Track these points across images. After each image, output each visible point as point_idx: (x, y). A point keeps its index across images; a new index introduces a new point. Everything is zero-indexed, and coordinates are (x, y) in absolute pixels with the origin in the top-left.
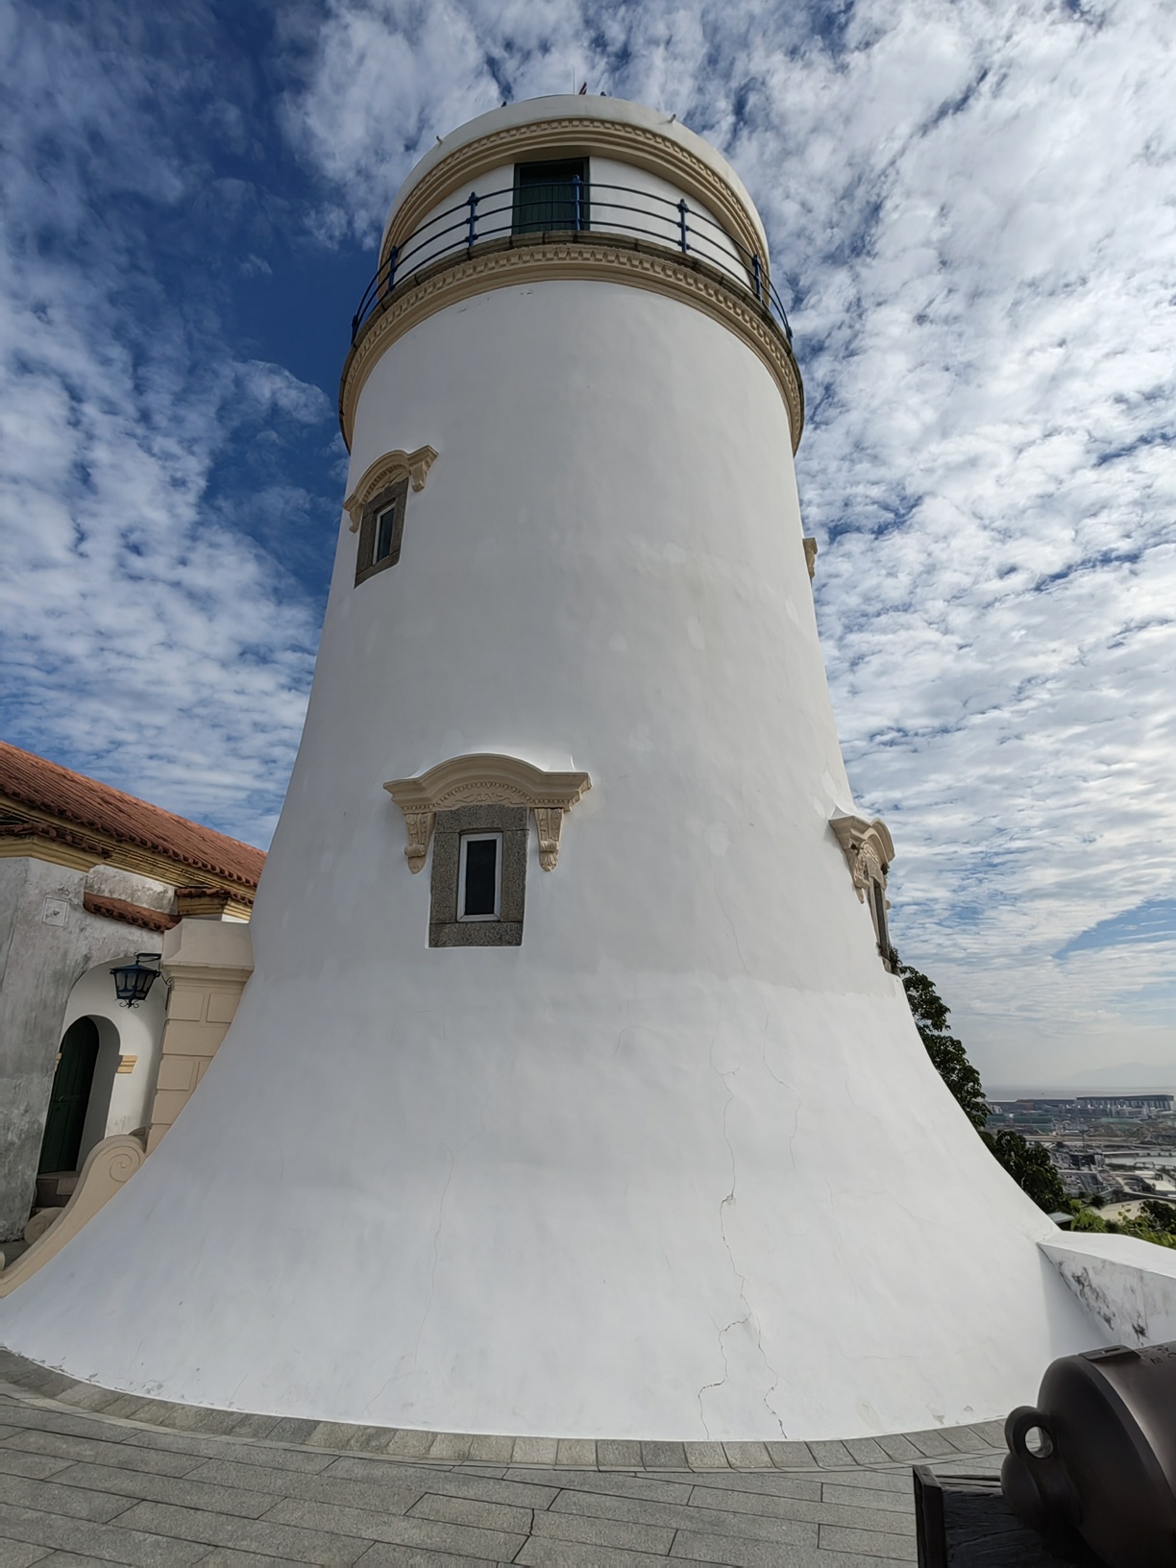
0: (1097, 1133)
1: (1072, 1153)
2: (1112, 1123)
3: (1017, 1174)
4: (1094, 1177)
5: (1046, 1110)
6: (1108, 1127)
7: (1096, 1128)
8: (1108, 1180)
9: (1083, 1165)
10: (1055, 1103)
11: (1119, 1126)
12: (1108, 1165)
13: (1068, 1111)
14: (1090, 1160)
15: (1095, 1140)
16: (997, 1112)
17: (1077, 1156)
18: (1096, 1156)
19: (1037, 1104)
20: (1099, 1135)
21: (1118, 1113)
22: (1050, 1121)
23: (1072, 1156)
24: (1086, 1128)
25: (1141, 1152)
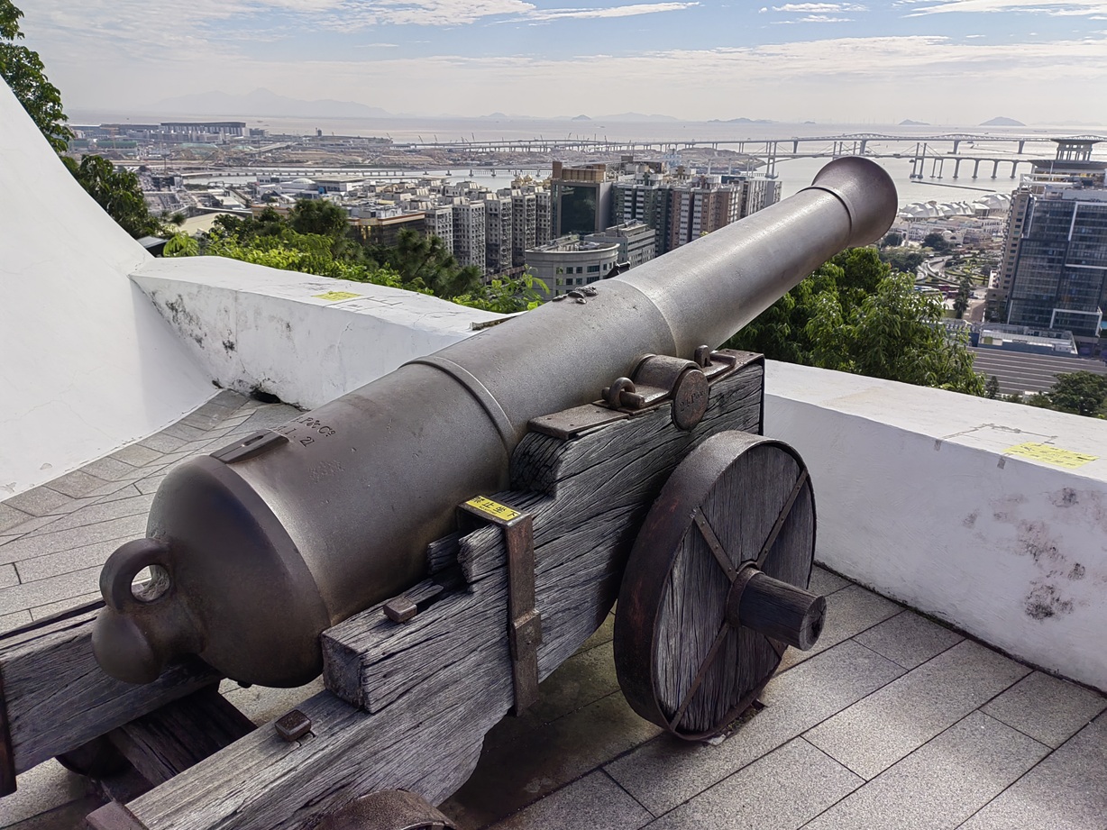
0: (178, 157)
1: (153, 176)
2: (191, 148)
3: (102, 198)
4: (173, 197)
5: (131, 135)
6: (187, 151)
7: (178, 152)
8: (184, 199)
9: (164, 186)
10: (139, 128)
11: (198, 150)
12: (185, 186)
13: (152, 136)
14: (170, 182)
15: (175, 164)
16: (80, 136)
17: (158, 179)
18: (175, 178)
19: (122, 129)
20: (180, 159)
21: (198, 138)
22: (133, 146)
23: (154, 179)
24: (168, 153)
25: (214, 173)
